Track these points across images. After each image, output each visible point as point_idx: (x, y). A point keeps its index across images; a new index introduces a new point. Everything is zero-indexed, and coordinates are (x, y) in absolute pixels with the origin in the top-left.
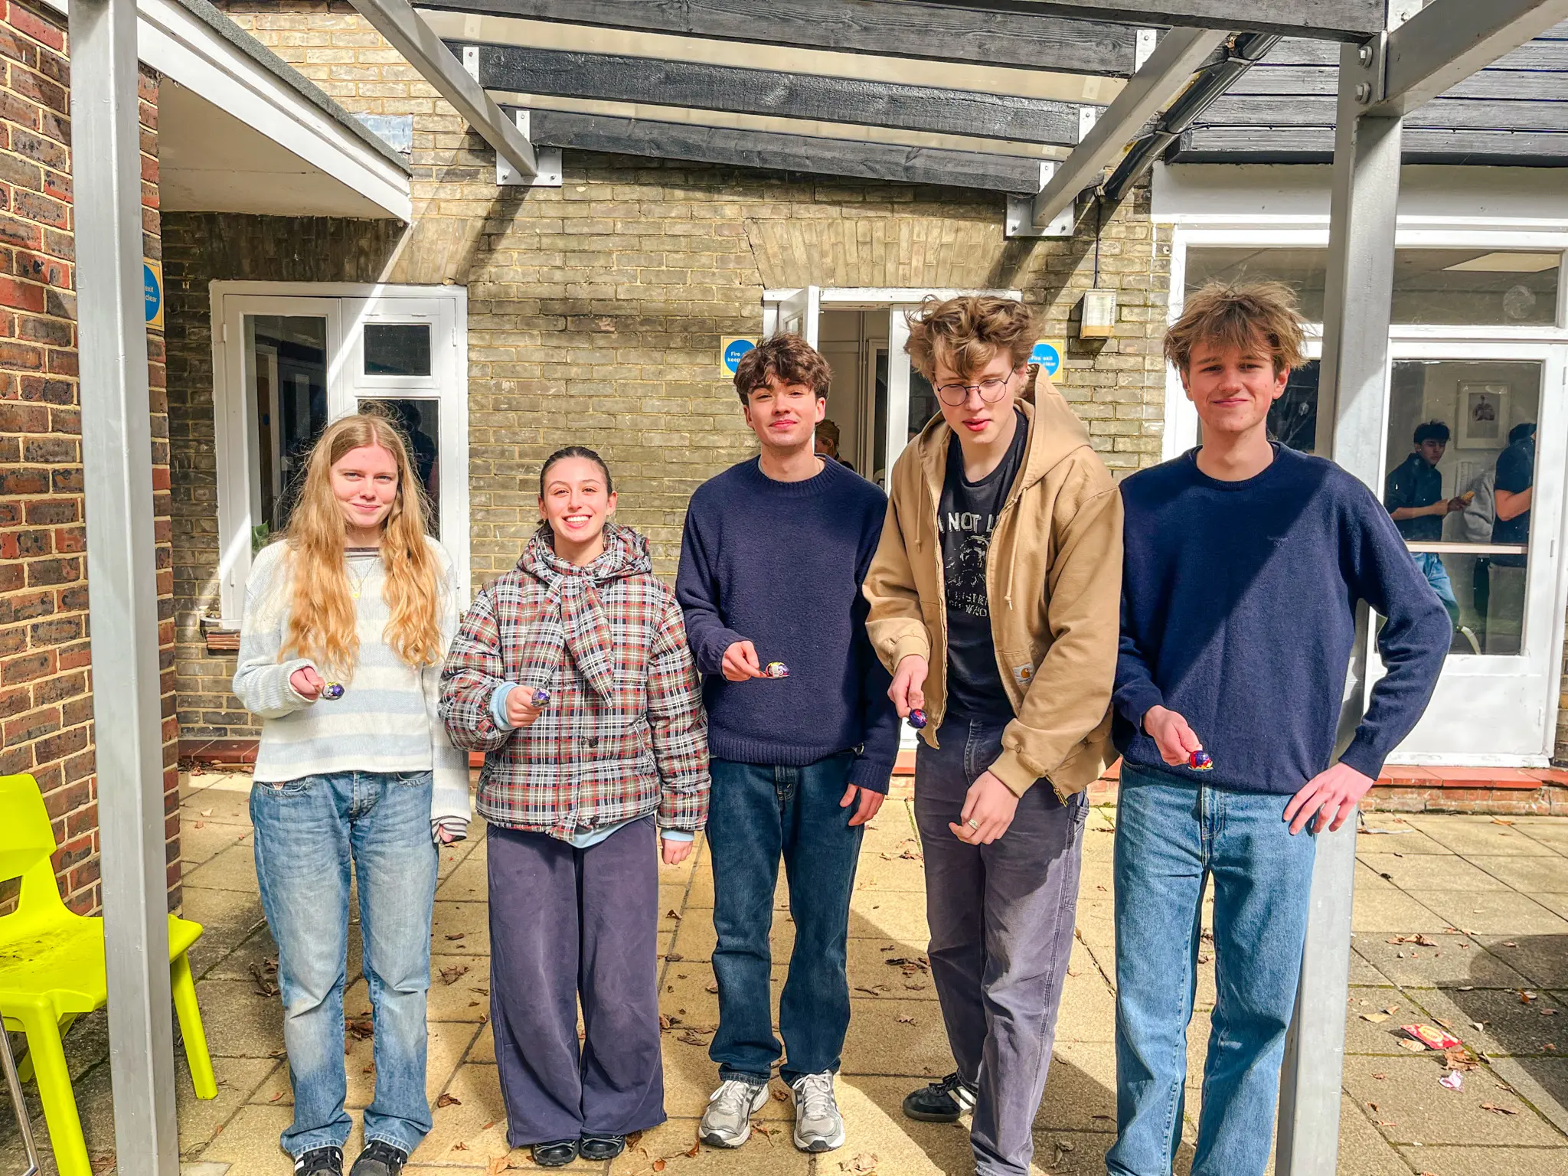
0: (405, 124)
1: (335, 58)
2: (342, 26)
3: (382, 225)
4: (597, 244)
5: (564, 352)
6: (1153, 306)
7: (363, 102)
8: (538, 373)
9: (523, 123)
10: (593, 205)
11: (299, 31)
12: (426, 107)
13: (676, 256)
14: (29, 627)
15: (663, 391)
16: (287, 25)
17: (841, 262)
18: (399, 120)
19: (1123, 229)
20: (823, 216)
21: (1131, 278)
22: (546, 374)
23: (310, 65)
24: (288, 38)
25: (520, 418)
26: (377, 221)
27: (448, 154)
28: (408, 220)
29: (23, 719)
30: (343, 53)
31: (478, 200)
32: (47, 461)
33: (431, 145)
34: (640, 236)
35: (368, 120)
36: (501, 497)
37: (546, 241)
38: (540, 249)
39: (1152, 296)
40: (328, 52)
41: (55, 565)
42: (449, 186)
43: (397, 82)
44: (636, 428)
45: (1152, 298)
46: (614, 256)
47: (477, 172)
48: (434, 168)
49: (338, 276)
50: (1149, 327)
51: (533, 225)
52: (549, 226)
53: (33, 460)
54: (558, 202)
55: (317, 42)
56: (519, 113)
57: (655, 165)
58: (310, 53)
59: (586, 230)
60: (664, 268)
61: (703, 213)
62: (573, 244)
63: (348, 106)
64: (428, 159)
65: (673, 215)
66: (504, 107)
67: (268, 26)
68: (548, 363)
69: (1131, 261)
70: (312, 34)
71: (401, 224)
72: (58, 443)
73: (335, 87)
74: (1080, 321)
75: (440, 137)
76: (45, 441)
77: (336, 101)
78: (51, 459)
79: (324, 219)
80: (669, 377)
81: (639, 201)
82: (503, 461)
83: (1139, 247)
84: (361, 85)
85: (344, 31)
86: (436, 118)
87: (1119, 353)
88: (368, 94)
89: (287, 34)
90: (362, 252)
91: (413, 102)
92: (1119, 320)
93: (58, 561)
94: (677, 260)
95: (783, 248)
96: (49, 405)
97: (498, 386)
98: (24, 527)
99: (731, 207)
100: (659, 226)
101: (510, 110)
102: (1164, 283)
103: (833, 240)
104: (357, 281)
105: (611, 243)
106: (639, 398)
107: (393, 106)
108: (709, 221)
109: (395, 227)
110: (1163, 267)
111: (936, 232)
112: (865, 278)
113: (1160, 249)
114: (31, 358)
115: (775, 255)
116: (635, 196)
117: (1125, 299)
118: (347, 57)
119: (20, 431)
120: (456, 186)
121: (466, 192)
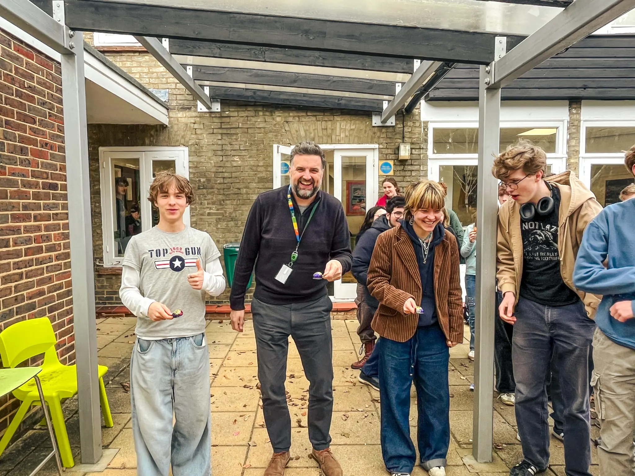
0: (166, 92)
1: (141, 70)
2: (144, 59)
3: (158, 127)
4: (233, 131)
5: (222, 168)
6: (423, 149)
7: (151, 85)
8: (213, 176)
9: (207, 91)
10: (231, 118)
11: (129, 61)
12: (173, 86)
13: (260, 135)
14: (45, 267)
15: (256, 181)
16: (125, 59)
17: (317, 136)
18: (164, 90)
19: (412, 123)
20: (310, 120)
21: (415, 139)
22: (216, 176)
23: (133, 73)
24: (125, 64)
25: (207, 191)
26: (156, 125)
27: (180, 102)
28: (167, 124)
29: (43, 299)
30: (144, 69)
31: (191, 117)
32: (50, 210)
33: (175, 99)
34: (248, 128)
35: (153, 91)
36: (201, 219)
37: (215, 131)
38: (213, 133)
39: (422, 145)
40: (139, 68)
41: (53, 245)
42: (181, 113)
43: (163, 78)
44: (247, 194)
45: (422, 146)
46: (239, 135)
47: (191, 108)
48: (176, 107)
49: (143, 144)
50: (422, 156)
51: (211, 125)
52: (216, 125)
53: (46, 210)
54: (219, 117)
55: (135, 65)
56: (205, 87)
57: (253, 104)
58: (133, 69)
59: (229, 126)
60: (256, 139)
61: (268, 120)
62: (225, 131)
63: (147, 86)
64: (174, 103)
65: (259, 121)
66: (200, 86)
67: (118, 60)
68: (217, 172)
69: (415, 133)
70: (133, 62)
71: (165, 126)
72: (54, 204)
73: (141, 80)
74: (398, 154)
75: (178, 96)
76: (50, 203)
77: (143, 84)
78: (52, 209)
79: (139, 125)
80: (258, 176)
81: (247, 116)
82: (201, 206)
83: (417, 129)
84: (150, 79)
85: (145, 61)
86: (177, 90)
87: (412, 165)
88: (153, 82)
89: (125, 62)
90: (151, 136)
91: (169, 84)
92: (411, 154)
93: (54, 244)
94: (261, 136)
95: (297, 131)
96: (51, 191)
97: (200, 181)
98: (43, 233)
99: (279, 117)
100: (254, 125)
101: (202, 86)
102: (426, 141)
103: (314, 128)
104: (150, 146)
105: (238, 131)
106: (249, 183)
107: (161, 86)
108: (271, 123)
109: (163, 127)
110: (425, 135)
111: (349, 125)
112: (325, 141)
113: (424, 129)
114: (45, 175)
115: (294, 134)
116: (245, 115)
117: (413, 146)
118: (146, 70)
119: (42, 200)
120: (184, 112)
121: (187, 115)
